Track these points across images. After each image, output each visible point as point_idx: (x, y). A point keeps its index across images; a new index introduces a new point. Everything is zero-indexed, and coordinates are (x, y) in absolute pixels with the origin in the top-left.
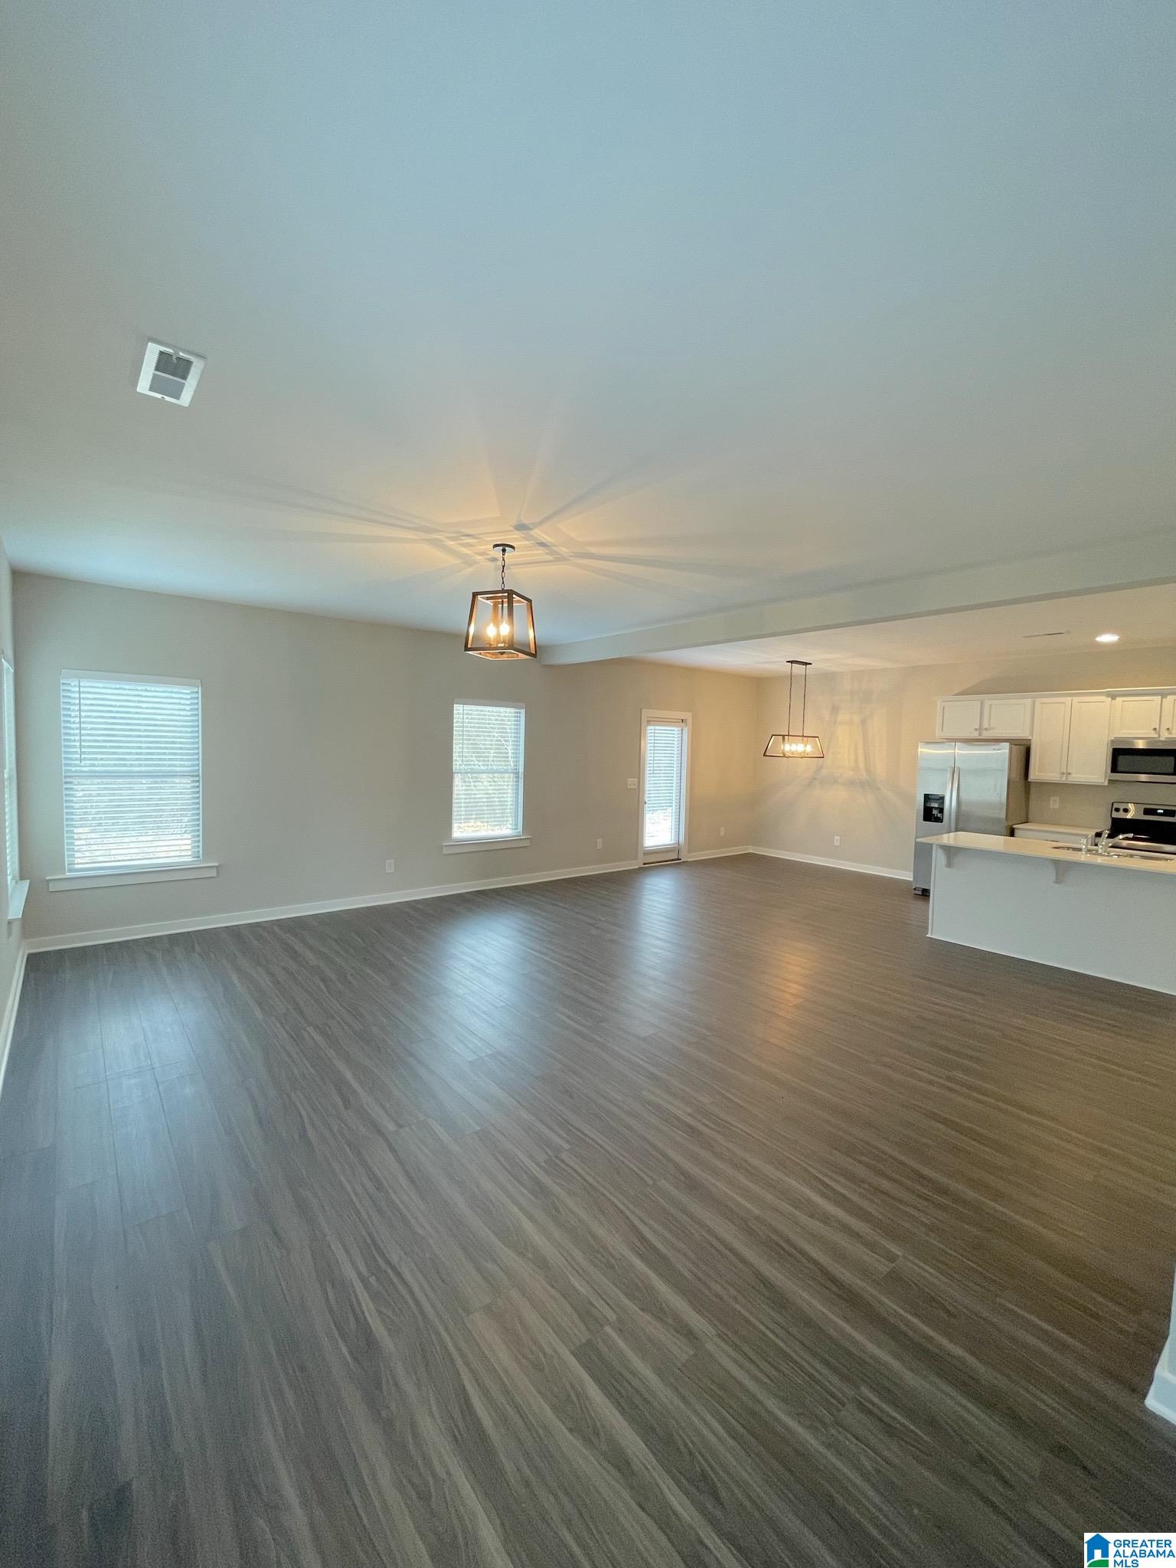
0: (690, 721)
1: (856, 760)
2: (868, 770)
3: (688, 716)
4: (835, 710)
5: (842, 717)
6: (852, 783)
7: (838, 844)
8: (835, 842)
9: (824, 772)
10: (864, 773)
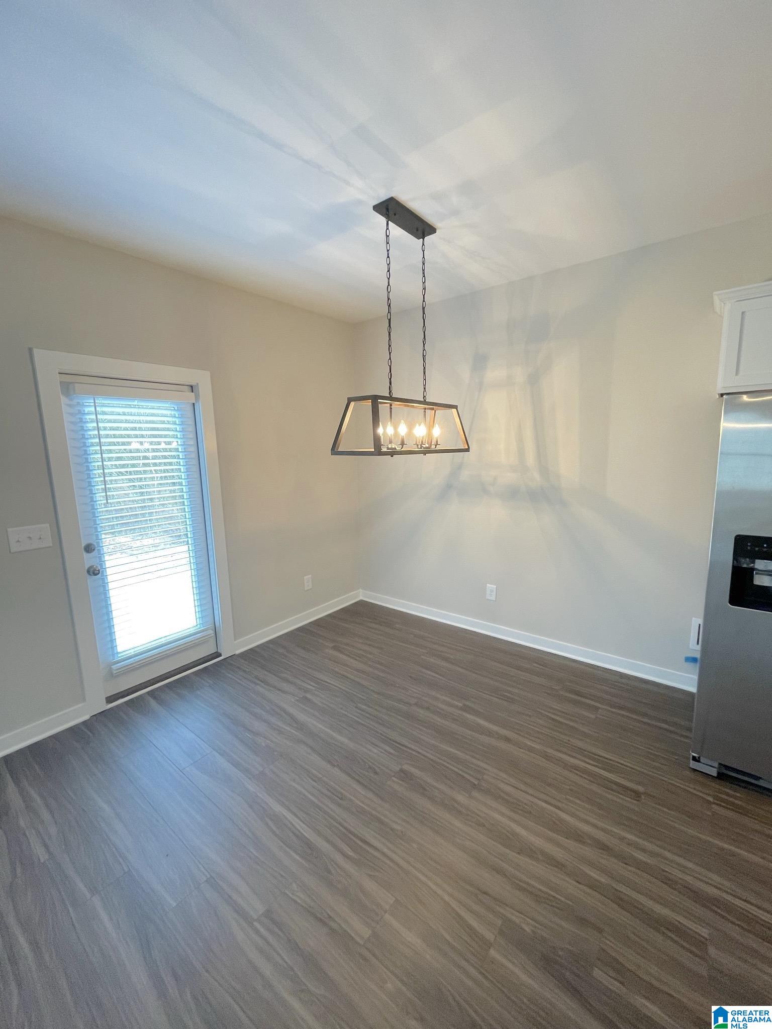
0: (205, 389)
1: (521, 453)
2: (544, 470)
3: (202, 379)
4: (480, 362)
5: (494, 373)
6: (512, 494)
7: (493, 598)
8: (488, 592)
9: (465, 475)
10: (537, 476)
